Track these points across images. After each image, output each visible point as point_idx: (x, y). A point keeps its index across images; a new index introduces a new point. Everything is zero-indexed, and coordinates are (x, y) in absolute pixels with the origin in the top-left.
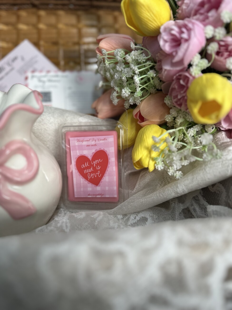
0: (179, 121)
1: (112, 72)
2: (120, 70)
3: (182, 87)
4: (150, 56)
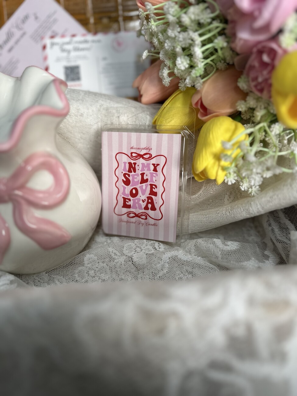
0: (259, 114)
1: (161, 37)
2: (173, 35)
3: (264, 65)
4: (217, 13)
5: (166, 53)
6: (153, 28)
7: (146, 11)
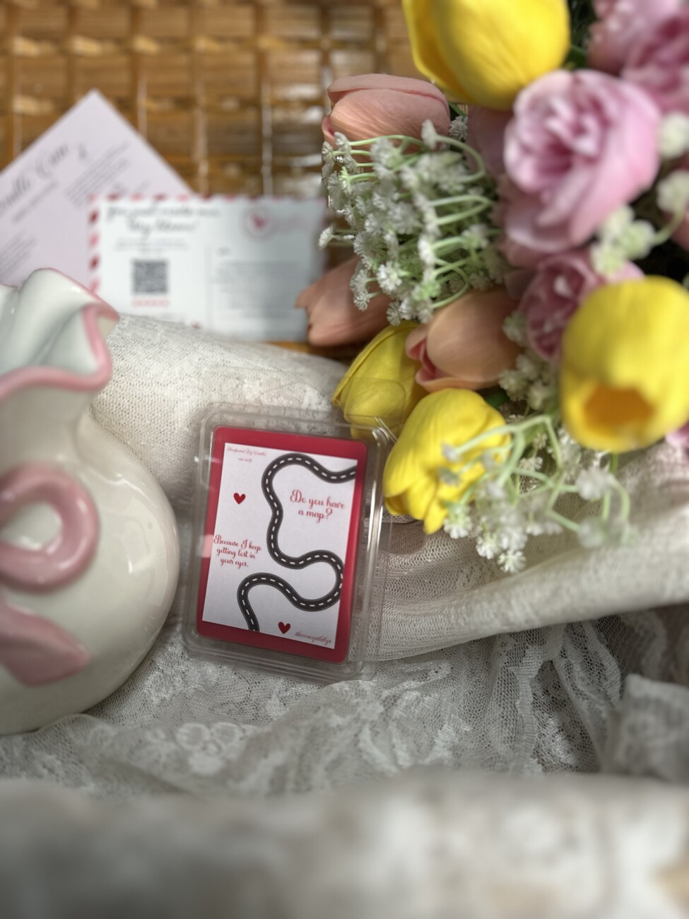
1: (361, 205)
2: (383, 207)
3: (560, 301)
4: (480, 174)
5: (368, 242)
6: (345, 186)
7: (336, 148)
